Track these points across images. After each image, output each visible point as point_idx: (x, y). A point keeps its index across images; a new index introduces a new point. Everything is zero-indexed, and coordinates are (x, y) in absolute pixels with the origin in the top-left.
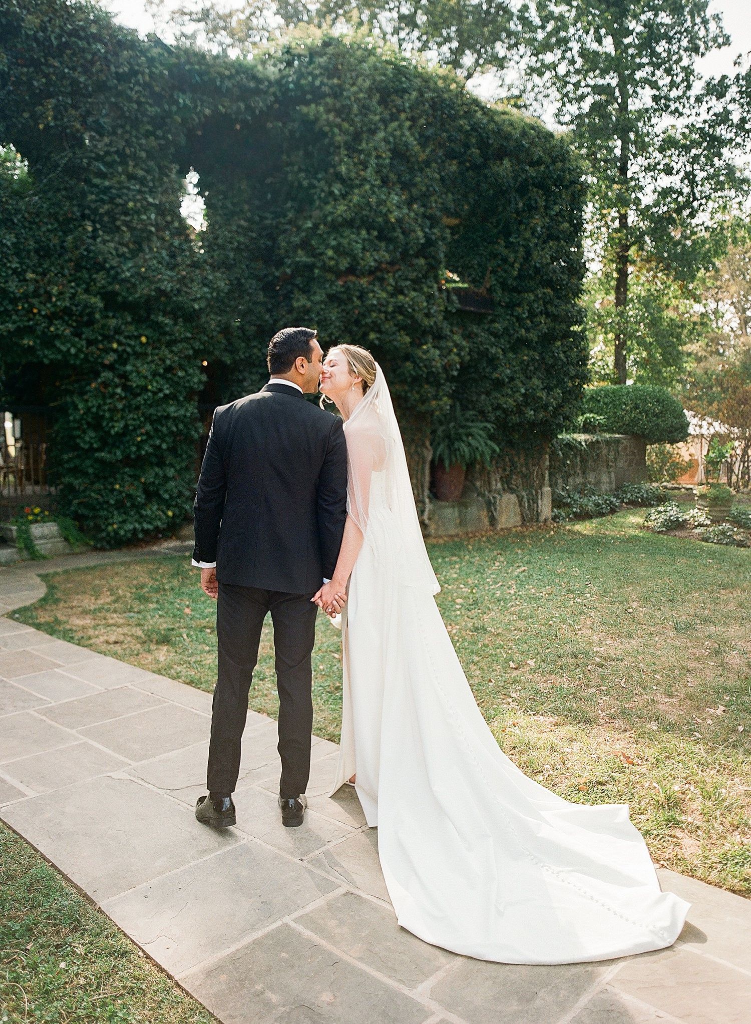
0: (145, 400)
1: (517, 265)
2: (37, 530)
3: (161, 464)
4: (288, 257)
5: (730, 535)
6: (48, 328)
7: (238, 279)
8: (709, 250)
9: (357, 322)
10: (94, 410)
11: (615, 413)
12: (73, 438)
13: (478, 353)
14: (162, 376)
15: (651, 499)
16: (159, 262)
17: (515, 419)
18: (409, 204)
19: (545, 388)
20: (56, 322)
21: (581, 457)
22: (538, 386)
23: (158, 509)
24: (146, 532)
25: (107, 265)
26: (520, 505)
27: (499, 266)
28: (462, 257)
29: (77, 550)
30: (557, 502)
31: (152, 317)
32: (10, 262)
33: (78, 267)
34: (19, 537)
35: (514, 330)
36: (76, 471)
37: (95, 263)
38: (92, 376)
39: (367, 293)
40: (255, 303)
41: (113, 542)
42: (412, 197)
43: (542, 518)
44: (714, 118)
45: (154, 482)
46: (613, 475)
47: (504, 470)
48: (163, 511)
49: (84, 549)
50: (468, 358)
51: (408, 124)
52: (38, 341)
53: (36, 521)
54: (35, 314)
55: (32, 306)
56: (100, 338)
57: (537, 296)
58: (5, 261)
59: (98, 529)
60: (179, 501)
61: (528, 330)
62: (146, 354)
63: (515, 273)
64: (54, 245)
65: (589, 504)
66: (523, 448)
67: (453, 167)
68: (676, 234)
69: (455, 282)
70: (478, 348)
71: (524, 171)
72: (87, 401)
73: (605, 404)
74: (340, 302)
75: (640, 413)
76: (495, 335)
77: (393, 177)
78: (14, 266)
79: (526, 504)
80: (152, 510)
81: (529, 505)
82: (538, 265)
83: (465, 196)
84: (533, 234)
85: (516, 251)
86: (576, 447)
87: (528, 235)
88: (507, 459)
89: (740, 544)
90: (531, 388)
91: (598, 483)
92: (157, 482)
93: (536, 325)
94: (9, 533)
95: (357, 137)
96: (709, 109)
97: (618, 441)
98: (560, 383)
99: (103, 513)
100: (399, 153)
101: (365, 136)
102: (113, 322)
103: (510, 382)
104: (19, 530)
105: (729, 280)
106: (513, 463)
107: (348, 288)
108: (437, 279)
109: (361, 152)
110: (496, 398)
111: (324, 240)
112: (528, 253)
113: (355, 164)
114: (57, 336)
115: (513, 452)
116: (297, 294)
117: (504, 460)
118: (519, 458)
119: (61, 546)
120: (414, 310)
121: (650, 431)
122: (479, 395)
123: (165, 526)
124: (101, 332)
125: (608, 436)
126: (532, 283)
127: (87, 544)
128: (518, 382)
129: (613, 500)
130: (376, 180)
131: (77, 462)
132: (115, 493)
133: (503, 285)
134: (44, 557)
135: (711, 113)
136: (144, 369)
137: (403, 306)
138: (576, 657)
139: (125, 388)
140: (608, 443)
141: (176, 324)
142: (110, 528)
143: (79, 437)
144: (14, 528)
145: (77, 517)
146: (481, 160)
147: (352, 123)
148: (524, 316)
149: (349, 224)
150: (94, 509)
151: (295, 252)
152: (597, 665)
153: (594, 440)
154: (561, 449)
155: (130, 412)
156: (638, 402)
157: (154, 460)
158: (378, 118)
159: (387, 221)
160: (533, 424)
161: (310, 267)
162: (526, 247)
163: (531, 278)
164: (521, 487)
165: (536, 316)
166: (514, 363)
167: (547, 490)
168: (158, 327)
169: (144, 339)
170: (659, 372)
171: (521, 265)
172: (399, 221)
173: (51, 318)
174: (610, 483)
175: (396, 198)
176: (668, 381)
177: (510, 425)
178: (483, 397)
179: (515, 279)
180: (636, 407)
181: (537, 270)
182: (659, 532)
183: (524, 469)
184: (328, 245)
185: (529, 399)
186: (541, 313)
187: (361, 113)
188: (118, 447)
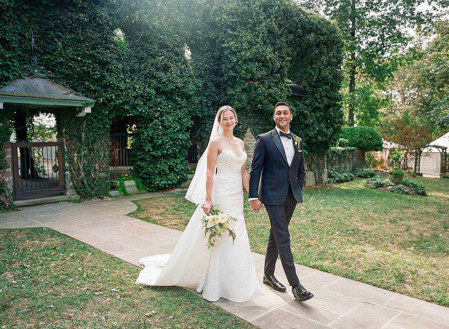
0: (170, 131)
1: (315, 77)
2: (127, 183)
3: (175, 157)
4: (226, 73)
5: (403, 190)
6: (134, 101)
7: (205, 82)
8: (390, 68)
9: (253, 100)
10: (151, 135)
11: (352, 138)
12: (142, 146)
13: (299, 113)
14: (177, 122)
15: (368, 175)
16: (176, 75)
17: (314, 140)
18: (274, 52)
19: (326, 127)
20: (137, 99)
21: (339, 157)
22: (323, 127)
23: (174, 176)
24: (169, 185)
25: (157, 76)
26: (315, 176)
27: (308, 77)
28: (293, 73)
29: (142, 192)
30: (330, 176)
31: (173, 97)
32: (120, 75)
33: (146, 77)
34: (120, 186)
35: (314, 103)
36: (143, 160)
37: (152, 76)
38: (150, 121)
39: (258, 88)
40: (211, 92)
41: (156, 189)
42: (275, 49)
43: (324, 182)
44: (392, 12)
45: (172, 165)
46: (351, 165)
47: (309, 162)
48: (175, 176)
49: (145, 191)
50: (295, 115)
51: (274, 19)
52: (130, 107)
53: (127, 180)
54: (129, 96)
55: (128, 93)
56: (153, 106)
57: (323, 89)
58: (119, 75)
59: (151, 183)
60: (182, 172)
61: (319, 103)
62: (171, 113)
63: (315, 80)
64: (136, 68)
65: (342, 176)
66: (317, 152)
67: (291, 37)
68: (376, 61)
69: (291, 83)
70: (299, 110)
71: (319, 38)
72: (148, 131)
73: (348, 134)
74: (247, 92)
75: (363, 138)
76: (306, 105)
77: (268, 41)
78: (122, 77)
79: (317, 176)
80: (171, 176)
81: (319, 176)
82: (324, 76)
83: (295, 48)
84: (322, 64)
85: (315, 71)
86: (336, 153)
87: (320, 64)
88: (310, 157)
89: (407, 193)
90: (321, 127)
91: (345, 168)
92: (174, 165)
93: (322, 101)
94: (116, 184)
95: (254, 25)
96: (390, 8)
97: (353, 150)
98: (332, 125)
99: (153, 177)
100: (270, 32)
101: (257, 24)
102: (159, 100)
103: (312, 125)
104: (120, 183)
105: (397, 81)
106: (312, 159)
107: (250, 86)
108: (283, 82)
109: (256, 31)
110: (306, 132)
111: (241, 67)
112: (320, 72)
113: (254, 36)
114: (137, 105)
115: (312, 154)
116: (229, 88)
117: (309, 158)
118: (315, 157)
119: (136, 190)
120: (275, 95)
121: (367, 146)
122: (299, 130)
123: (176, 183)
124: (154, 103)
125: (349, 148)
126: (321, 84)
127: (146, 189)
128: (315, 125)
129: (352, 175)
130: (261, 42)
131: (143, 156)
132: (158, 169)
133: (310, 85)
134: (130, 195)
135: (391, 10)
136: (170, 119)
137: (271, 93)
138: (354, 231)
139: (162, 126)
140: (349, 151)
141: (183, 100)
142: (155, 183)
143: (144, 146)
144: (118, 182)
145: (142, 178)
146: (302, 34)
147: (253, 19)
148: (318, 97)
149: (251, 60)
150: (149, 175)
151: (229, 71)
152: (363, 233)
153: (344, 149)
154: (331, 153)
155: (164, 136)
156: (362, 134)
157: (173, 156)
158: (263, 17)
159: (265, 59)
160: (321, 142)
161: (235, 77)
162: (319, 69)
163: (321, 82)
164: (315, 169)
165: (322, 98)
166: (314, 117)
167: (326, 170)
168: (175, 101)
169: (170, 106)
170: (369, 121)
171: (317, 76)
172: (270, 59)
173: (135, 98)
174: (350, 168)
175: (269, 49)
176: (372, 124)
177: (312, 143)
178: (301, 131)
179: (314, 82)
180: (361, 136)
181: (323, 79)
182: (373, 188)
183: (317, 161)
184: (243, 68)
185: (320, 132)
186: (324, 96)
187: (256, 15)
188: (159, 150)
